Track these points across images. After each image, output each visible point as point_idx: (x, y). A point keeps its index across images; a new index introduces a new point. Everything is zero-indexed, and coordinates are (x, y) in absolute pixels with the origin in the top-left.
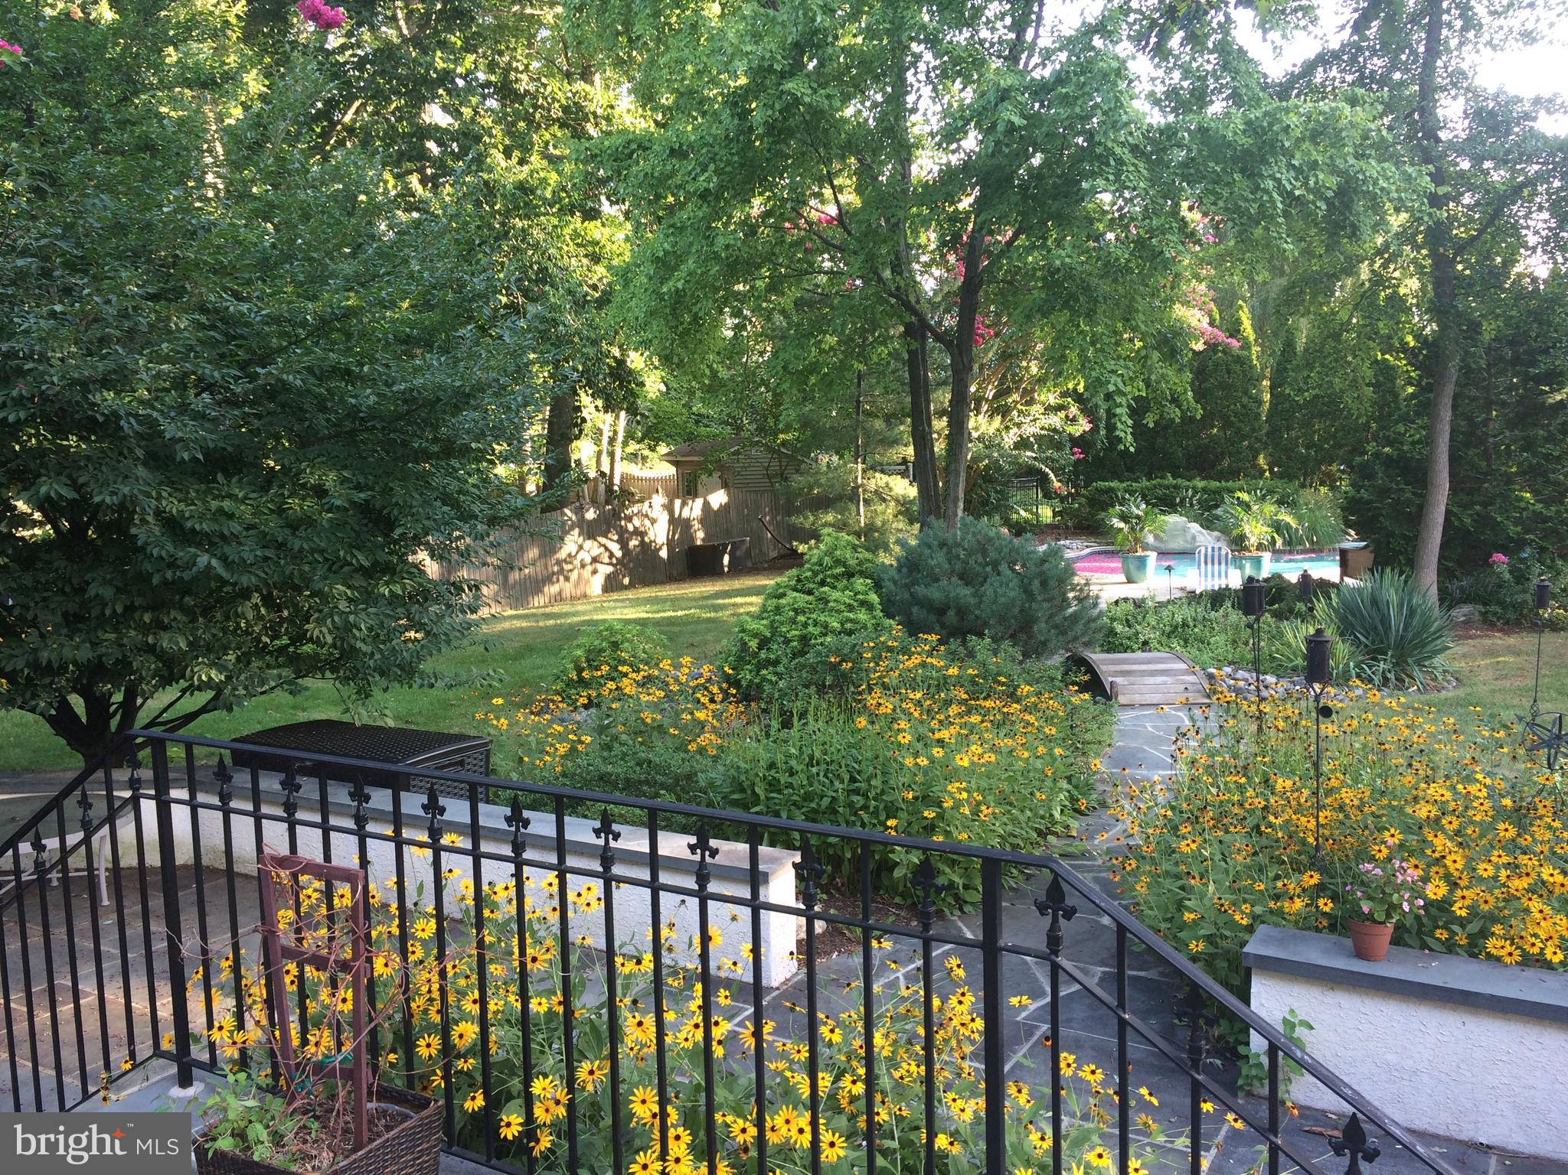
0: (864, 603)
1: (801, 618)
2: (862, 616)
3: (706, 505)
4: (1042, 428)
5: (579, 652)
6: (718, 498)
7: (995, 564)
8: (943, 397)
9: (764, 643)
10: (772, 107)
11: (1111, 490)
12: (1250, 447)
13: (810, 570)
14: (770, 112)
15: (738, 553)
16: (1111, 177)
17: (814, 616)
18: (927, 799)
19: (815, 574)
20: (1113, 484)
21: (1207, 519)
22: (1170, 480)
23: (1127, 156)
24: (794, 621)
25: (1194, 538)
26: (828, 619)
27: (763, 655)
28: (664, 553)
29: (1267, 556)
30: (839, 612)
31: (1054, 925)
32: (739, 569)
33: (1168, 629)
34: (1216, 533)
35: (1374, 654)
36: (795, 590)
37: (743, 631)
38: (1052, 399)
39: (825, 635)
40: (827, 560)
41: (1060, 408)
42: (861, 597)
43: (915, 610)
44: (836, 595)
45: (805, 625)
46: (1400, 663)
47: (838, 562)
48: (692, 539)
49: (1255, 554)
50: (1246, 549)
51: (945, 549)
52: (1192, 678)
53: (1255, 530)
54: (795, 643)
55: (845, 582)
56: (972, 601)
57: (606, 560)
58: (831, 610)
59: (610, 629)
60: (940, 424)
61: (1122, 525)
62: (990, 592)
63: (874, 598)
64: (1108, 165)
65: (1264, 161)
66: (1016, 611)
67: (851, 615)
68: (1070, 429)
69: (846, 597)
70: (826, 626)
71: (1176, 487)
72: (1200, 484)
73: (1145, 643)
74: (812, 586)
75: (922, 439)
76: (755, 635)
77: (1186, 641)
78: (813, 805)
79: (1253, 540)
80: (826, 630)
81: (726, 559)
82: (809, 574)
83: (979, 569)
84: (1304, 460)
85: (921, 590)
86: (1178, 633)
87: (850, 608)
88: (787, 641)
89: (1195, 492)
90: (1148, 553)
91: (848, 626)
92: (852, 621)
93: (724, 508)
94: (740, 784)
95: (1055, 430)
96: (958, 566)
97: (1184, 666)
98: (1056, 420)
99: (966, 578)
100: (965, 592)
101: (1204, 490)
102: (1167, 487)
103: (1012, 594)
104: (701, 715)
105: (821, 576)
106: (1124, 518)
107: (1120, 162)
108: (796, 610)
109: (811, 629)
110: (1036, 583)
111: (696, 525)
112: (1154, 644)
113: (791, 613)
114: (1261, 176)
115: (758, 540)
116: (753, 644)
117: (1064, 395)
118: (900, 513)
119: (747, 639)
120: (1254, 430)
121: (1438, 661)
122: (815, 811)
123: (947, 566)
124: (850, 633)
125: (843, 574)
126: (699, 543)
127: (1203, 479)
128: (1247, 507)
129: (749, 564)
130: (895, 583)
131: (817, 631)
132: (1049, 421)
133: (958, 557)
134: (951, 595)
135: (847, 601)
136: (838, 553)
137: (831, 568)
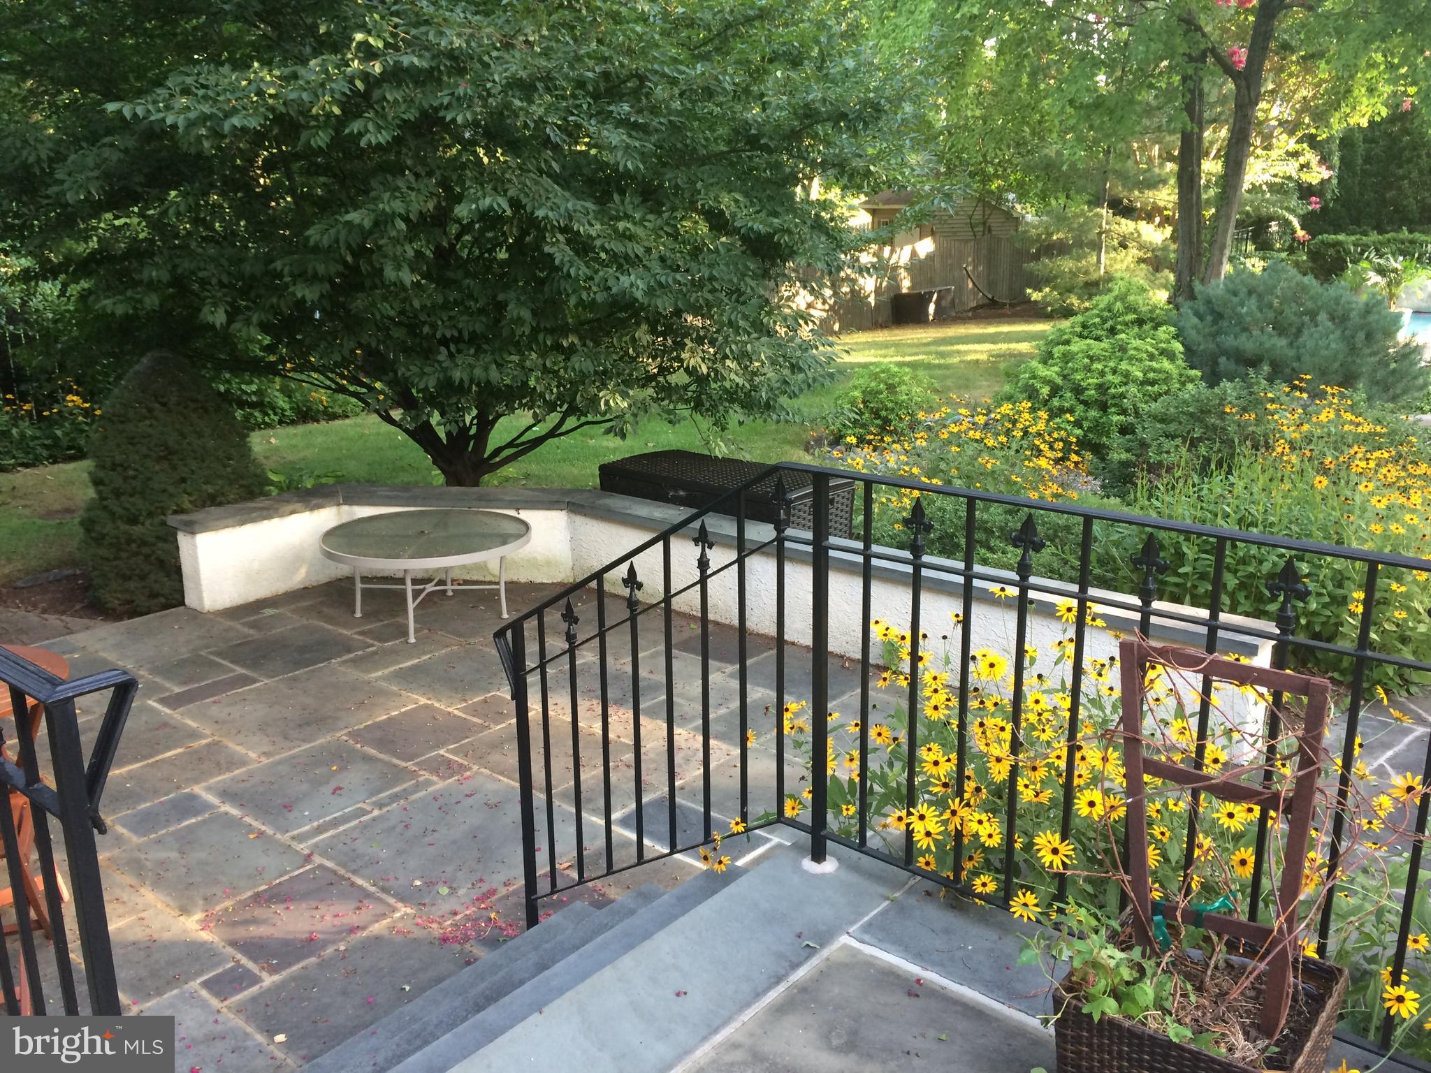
0: (1163, 352)
1: (1098, 366)
2: (1166, 364)
3: (914, 253)
4: (1275, 176)
5: (857, 393)
6: (926, 247)
7: (1313, 315)
8: (1216, 136)
9: (1055, 390)
11: (1339, 243)
13: (1098, 316)
15: (943, 303)
17: (1112, 364)
19: (1104, 321)
20: (1341, 237)
22: (1407, 234)
24: (1088, 369)
26: (1129, 368)
27: (1056, 402)
28: (872, 300)
30: (1140, 360)
32: (943, 318)
36: (1081, 336)
37: (1034, 377)
38: (1292, 145)
39: (1126, 384)
40: (1118, 306)
41: (1295, 154)
42: (1164, 345)
43: (1223, 360)
44: (1133, 342)
45: (1102, 373)
47: (1130, 309)
48: (899, 287)
51: (1254, 296)
54: (1091, 392)
55: (1136, 329)
56: (1291, 353)
57: (820, 305)
58: (1131, 358)
59: (886, 371)
60: (1211, 167)
61: (1380, 279)
62: (1310, 344)
63: (1177, 347)
66: (1336, 365)
67: (1154, 364)
68: (1306, 177)
69: (1148, 345)
70: (1127, 375)
71: (1414, 241)
74: (1100, 333)
76: (1046, 382)
78: (1251, 569)
80: (1127, 379)
81: (932, 308)
82: (1097, 320)
83: (1294, 318)
85: (1229, 341)
87: (1152, 357)
88: (1078, 390)
90: (1401, 310)
91: (1151, 375)
92: (1154, 371)
93: (930, 257)
95: (1290, 178)
96: (1272, 315)
98: (1291, 168)
99: (1280, 329)
100: (1282, 342)
102: (1404, 241)
103: (1333, 346)
104: (1043, 463)
105: (1110, 323)
106: (1381, 272)
108: (1091, 358)
109: (1110, 377)
111: (903, 273)
113: (1086, 361)
115: (961, 289)
116: (1045, 391)
117: (1300, 141)
118: (1141, 261)
119: (1038, 386)
122: (1252, 576)
123: (1259, 315)
126: (905, 291)
129: (953, 314)
130: (1198, 332)
131: (1116, 379)
132: (1285, 168)
133: (1270, 306)
134: (1267, 345)
135: (1150, 349)
136: (1131, 298)
137: (1121, 315)
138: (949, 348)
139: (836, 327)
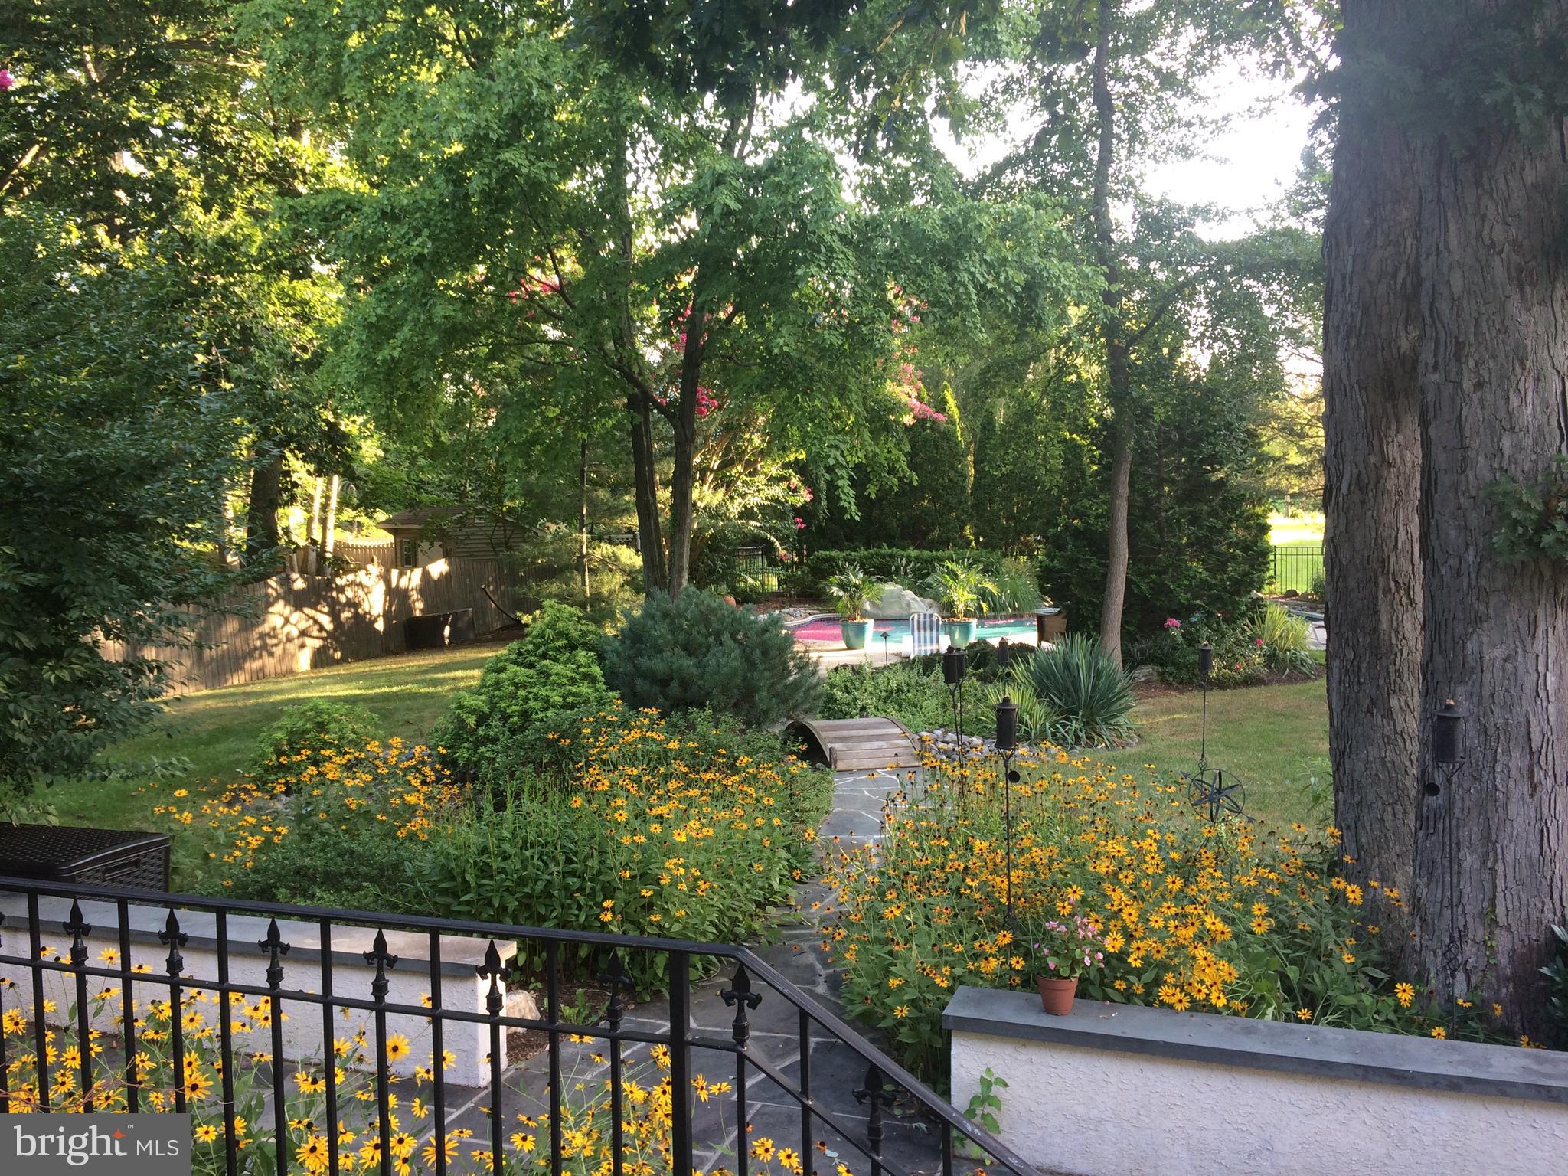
0: (586, 676)
1: (522, 693)
2: (585, 689)
3: (426, 575)
4: (767, 499)
5: (280, 735)
6: (439, 568)
7: (718, 635)
8: (666, 468)
9: (483, 719)
10: (489, 176)
11: (831, 559)
12: (958, 518)
13: (531, 642)
14: (486, 181)
15: (460, 624)
16: (823, 264)
17: (535, 690)
18: (645, 877)
19: (537, 646)
20: (834, 553)
21: (920, 587)
22: (886, 549)
23: (837, 244)
24: (513, 696)
25: (909, 605)
26: (549, 693)
27: (481, 732)
28: (380, 626)
29: (974, 622)
30: (561, 685)
31: (740, 1017)
32: (460, 641)
33: (884, 695)
34: (929, 600)
35: (1068, 714)
36: (516, 663)
37: (461, 707)
38: (775, 470)
39: (547, 709)
40: (549, 632)
41: (782, 479)
42: (583, 669)
43: (638, 681)
44: (557, 668)
45: (526, 700)
46: (1090, 723)
47: (561, 634)
48: (410, 609)
49: (962, 619)
50: (954, 615)
51: (668, 620)
52: (905, 742)
53: (962, 597)
54: (515, 719)
55: (567, 654)
56: (694, 671)
57: (315, 633)
58: (554, 683)
59: (316, 709)
60: (664, 495)
61: (841, 593)
62: (712, 663)
63: (596, 670)
64: (820, 252)
65: (960, 256)
66: (738, 680)
67: (573, 689)
68: (791, 500)
69: (568, 670)
70: (547, 700)
71: (892, 556)
72: (913, 553)
73: (863, 709)
74: (533, 659)
75: (646, 508)
76: (473, 711)
77: (900, 706)
78: (527, 890)
79: (961, 607)
80: (548, 705)
81: (447, 631)
82: (530, 647)
83: (701, 639)
84: (1006, 531)
85: (644, 662)
86: (893, 697)
87: (573, 681)
88: (505, 718)
89: (909, 561)
90: (866, 620)
91: (570, 699)
92: (574, 694)
93: (445, 578)
94: (450, 872)
95: (777, 501)
96: (681, 637)
97: (897, 731)
98: (777, 491)
99: (689, 649)
100: (688, 663)
101: (917, 559)
102: (883, 556)
103: (735, 664)
104: (411, 799)
105: (542, 649)
106: (843, 586)
107: (831, 250)
108: (516, 685)
109: (531, 703)
110: (758, 652)
111: (415, 595)
112: (871, 709)
113: (512, 688)
114: (957, 269)
115: (480, 610)
116: (471, 721)
117: (786, 466)
118: (626, 583)
119: (464, 716)
120: (960, 502)
121: (1122, 719)
122: (529, 896)
123: (670, 637)
124: (572, 706)
125: (565, 647)
126: (418, 614)
127: (916, 548)
128: (954, 576)
129: (472, 636)
130: (618, 654)
131: (538, 705)
132: (772, 492)
133: (681, 628)
134: (675, 666)
135: (570, 674)
136: (560, 625)
137: (553, 640)
138: (447, 675)
139: (338, 655)
